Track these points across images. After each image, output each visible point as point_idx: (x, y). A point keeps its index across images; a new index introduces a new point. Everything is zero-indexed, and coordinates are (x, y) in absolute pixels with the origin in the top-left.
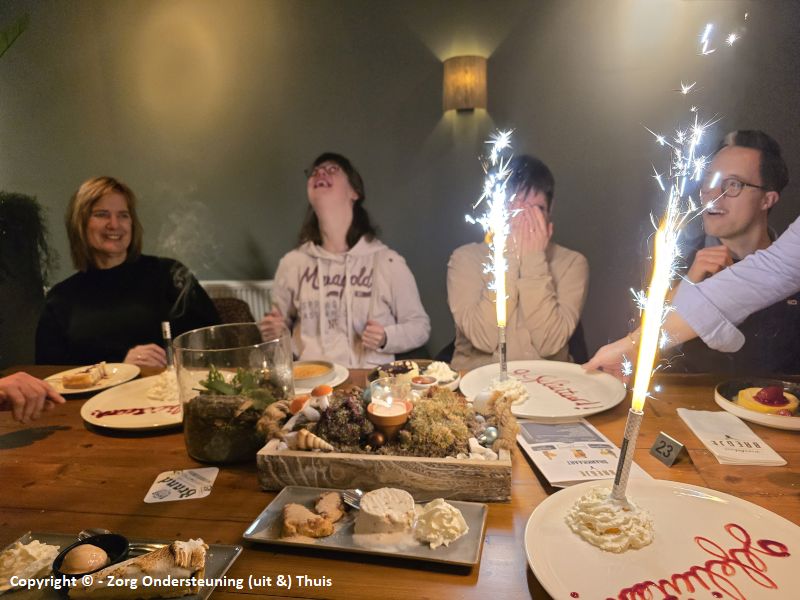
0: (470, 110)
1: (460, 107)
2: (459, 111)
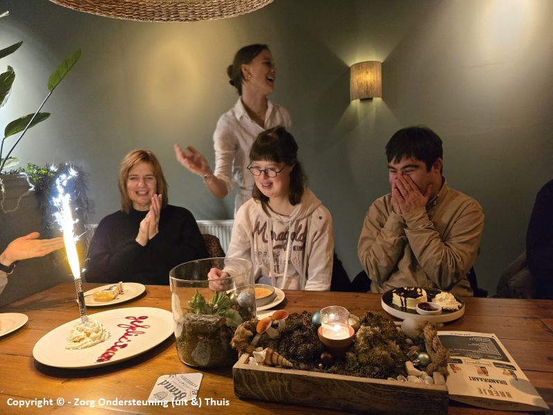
0: (370, 99)
1: (362, 97)
2: (362, 100)
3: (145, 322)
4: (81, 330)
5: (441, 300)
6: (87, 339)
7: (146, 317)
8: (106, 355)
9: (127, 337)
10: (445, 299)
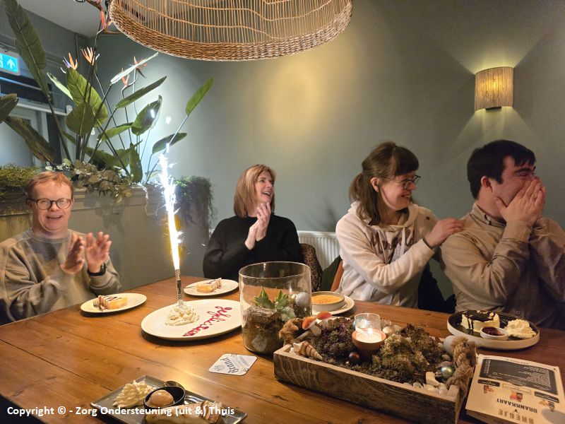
0: (498, 108)
1: (488, 107)
2: (487, 109)
3: (228, 312)
4: (177, 311)
5: (513, 327)
6: (181, 319)
7: (231, 309)
8: (191, 333)
9: (211, 321)
10: (517, 327)
